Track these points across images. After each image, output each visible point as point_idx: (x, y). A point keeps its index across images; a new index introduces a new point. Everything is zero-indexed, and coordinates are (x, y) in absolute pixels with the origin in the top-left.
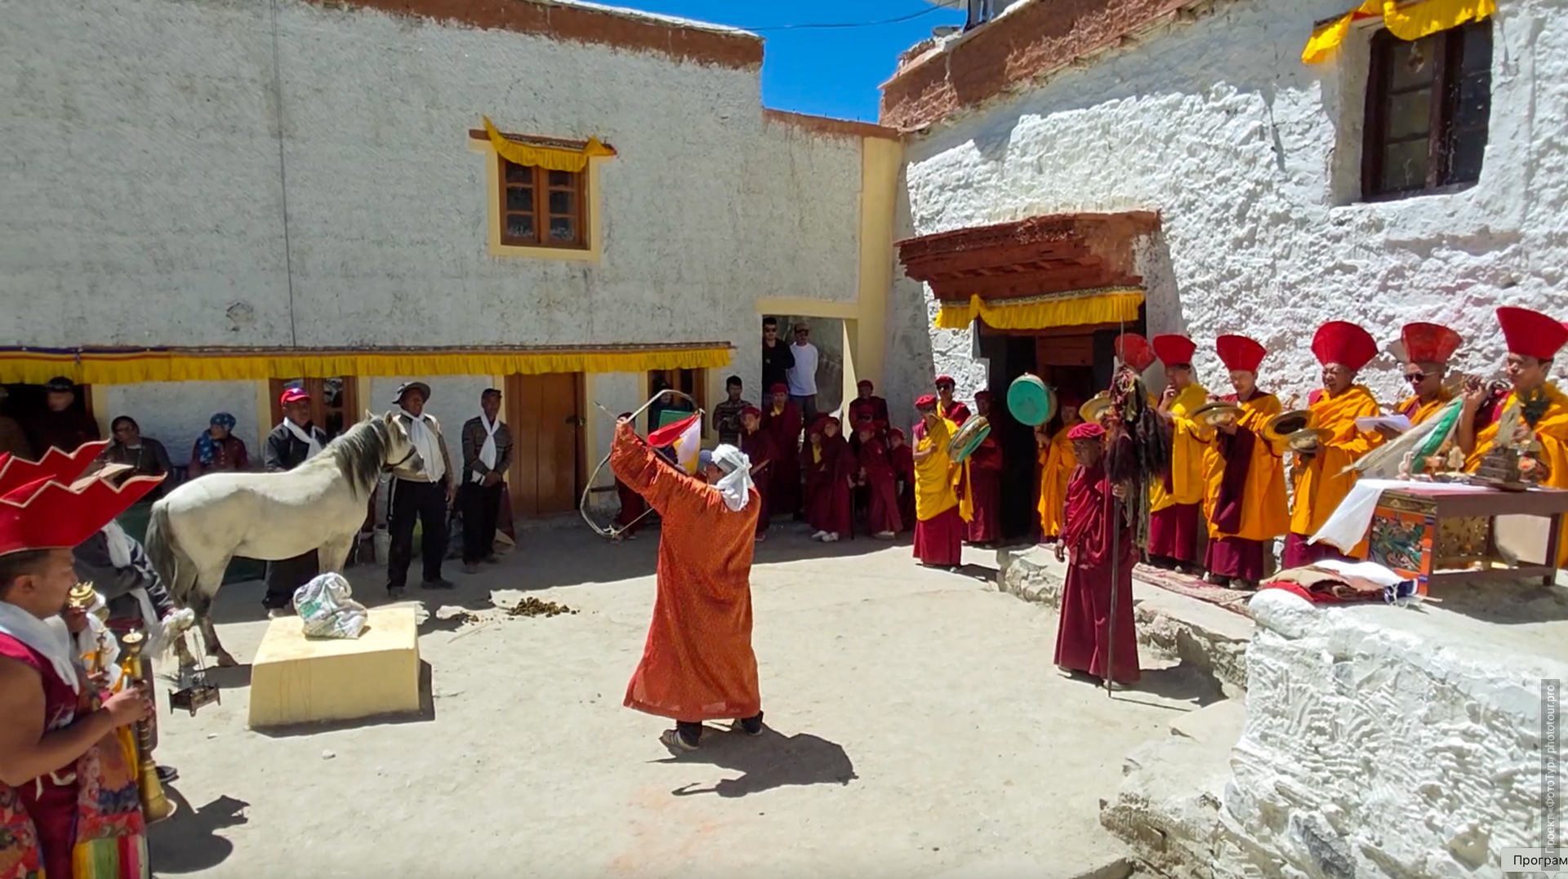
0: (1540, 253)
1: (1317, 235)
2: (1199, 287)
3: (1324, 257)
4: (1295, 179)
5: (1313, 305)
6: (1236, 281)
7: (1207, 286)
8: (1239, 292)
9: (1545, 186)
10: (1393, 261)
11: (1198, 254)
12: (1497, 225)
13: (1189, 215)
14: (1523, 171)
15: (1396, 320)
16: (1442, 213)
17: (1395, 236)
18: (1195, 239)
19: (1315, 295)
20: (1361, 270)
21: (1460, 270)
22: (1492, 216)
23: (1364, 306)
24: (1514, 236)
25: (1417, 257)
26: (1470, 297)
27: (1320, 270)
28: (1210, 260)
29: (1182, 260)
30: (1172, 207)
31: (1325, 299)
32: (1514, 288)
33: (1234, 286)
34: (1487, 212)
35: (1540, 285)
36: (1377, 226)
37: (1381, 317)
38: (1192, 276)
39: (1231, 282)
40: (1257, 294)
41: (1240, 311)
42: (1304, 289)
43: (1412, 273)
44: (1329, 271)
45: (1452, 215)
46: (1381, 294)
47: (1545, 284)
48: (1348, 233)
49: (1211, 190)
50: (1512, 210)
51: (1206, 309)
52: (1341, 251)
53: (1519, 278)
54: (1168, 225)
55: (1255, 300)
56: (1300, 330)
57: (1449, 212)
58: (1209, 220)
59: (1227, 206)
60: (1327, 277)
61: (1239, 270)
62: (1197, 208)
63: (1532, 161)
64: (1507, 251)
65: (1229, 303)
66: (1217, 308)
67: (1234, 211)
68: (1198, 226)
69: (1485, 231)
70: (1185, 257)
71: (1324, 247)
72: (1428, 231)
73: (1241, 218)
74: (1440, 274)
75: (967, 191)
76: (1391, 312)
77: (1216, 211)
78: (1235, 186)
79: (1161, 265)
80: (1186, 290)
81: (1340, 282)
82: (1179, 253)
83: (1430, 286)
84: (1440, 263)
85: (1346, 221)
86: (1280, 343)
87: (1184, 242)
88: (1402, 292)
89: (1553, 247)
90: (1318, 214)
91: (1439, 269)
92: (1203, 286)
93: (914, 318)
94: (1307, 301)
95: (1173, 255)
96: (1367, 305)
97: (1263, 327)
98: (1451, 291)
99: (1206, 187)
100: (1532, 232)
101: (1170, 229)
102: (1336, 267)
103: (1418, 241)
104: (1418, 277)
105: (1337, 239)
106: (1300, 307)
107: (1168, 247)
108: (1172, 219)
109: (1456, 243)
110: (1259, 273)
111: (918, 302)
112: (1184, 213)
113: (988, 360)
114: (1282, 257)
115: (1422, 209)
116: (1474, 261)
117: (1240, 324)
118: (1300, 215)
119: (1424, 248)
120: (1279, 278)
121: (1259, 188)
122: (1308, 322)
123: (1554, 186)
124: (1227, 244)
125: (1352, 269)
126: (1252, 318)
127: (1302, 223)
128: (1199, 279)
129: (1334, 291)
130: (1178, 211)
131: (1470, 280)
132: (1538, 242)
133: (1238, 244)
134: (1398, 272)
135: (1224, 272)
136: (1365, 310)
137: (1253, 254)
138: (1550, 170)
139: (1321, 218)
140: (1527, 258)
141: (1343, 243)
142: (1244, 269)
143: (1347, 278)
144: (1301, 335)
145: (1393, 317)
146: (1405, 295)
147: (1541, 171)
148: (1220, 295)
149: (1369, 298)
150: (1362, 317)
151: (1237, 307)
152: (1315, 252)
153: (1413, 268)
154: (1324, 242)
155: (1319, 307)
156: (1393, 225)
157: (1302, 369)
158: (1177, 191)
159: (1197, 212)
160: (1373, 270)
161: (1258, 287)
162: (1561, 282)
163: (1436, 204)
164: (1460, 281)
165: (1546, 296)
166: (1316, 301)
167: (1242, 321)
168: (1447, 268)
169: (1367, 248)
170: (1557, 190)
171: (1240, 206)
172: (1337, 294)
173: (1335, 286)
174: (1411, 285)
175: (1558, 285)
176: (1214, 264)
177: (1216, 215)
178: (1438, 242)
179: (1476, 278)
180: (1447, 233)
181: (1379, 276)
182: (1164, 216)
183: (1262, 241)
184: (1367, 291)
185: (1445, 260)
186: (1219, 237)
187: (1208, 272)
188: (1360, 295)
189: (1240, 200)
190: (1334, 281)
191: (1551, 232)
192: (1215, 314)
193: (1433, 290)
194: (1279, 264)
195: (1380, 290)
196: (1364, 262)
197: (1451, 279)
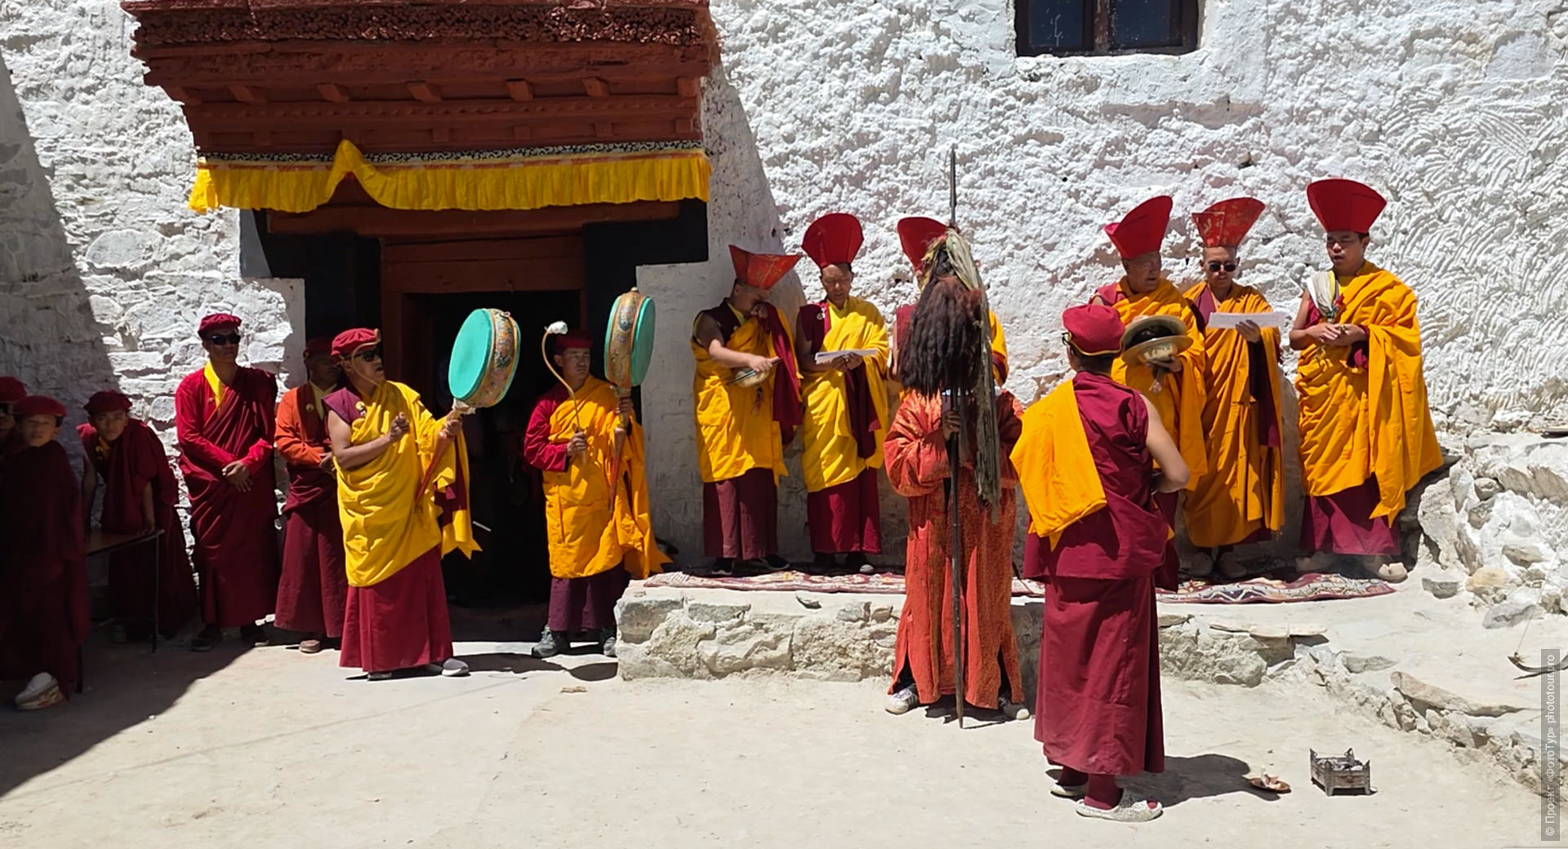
0: (1282, 129)
1: (1000, 90)
2: (805, 155)
3: (1011, 122)
4: (963, 12)
5: (1000, 185)
6: (871, 150)
7: (818, 157)
8: (875, 165)
9: (1283, 56)
10: (1112, 131)
11: (799, 107)
12: (1240, 96)
13: (773, 46)
14: (1263, 36)
15: (1121, 204)
16: (1173, 76)
17: (1116, 99)
18: (790, 83)
19: (1003, 171)
20: (1069, 141)
21: (1198, 145)
22: (1233, 84)
23: (1076, 186)
24: (1256, 109)
25: (1142, 127)
26: (1209, 176)
27: (1008, 138)
28: (824, 116)
30: (740, 30)
31: (1017, 178)
32: (1252, 168)
33: (868, 157)
34: (1226, 79)
35: (1283, 164)
36: (1091, 85)
37: (1100, 200)
38: (790, 139)
39: (861, 150)
40: (905, 170)
41: (879, 194)
42: (983, 163)
43: (1134, 146)
44: (1021, 141)
45: (1184, 79)
46: (1096, 171)
47: (1288, 164)
48: (1047, 91)
49: (818, 11)
50: (1253, 79)
51: (816, 190)
52: (1038, 114)
53: (1258, 157)
54: (734, 57)
55: (902, 177)
56: (980, 219)
57: (1181, 76)
58: (816, 56)
59: (849, 39)
60: (1019, 149)
61: (877, 134)
62: (790, 36)
63: (1271, 26)
64: (1245, 126)
65: (858, 181)
66: (837, 188)
67: (864, 46)
68: (796, 64)
69: (1225, 101)
70: (773, 110)
71: (1011, 108)
72: (1158, 95)
73: (875, 57)
74: (1173, 149)
76: (1114, 194)
77: (828, 43)
78: (862, 11)
79: (728, 119)
80: (779, 161)
81: (1036, 156)
82: (759, 103)
83: (1160, 162)
84: (1172, 136)
85: (1042, 75)
87: (770, 87)
88: (1124, 170)
89: (1293, 124)
90: (1001, 63)
91: (1171, 143)
92: (810, 155)
94: (989, 179)
95: (747, 106)
96: (1080, 185)
98: (1185, 169)
100: (1274, 106)
101: (737, 63)
102: (1029, 135)
103: (1145, 108)
104: (1143, 152)
105: (1031, 99)
106: (979, 188)
107: (736, 93)
108: (743, 48)
109: (1191, 113)
110: (910, 138)
112: (763, 41)
114: (946, 118)
115: (1146, 69)
116: (1213, 135)
117: (877, 213)
118: (973, 62)
119: (1150, 116)
120: (942, 148)
121: (904, 18)
122: (992, 207)
123: (1292, 57)
124: (852, 94)
125: (1057, 139)
126: (898, 204)
127: (978, 73)
128: (803, 144)
129: (1029, 167)
130: (754, 38)
131: (1207, 156)
132: (1280, 117)
133: (871, 95)
134: (1118, 145)
135: (849, 136)
136: (1078, 192)
137: (897, 112)
138: (1288, 39)
139: (1006, 68)
140: (1269, 135)
141: (1039, 104)
142: (884, 133)
143: (1047, 150)
144: (983, 225)
145: (1117, 200)
146: (1126, 173)
147: (1278, 39)
148: (845, 170)
149: (1082, 177)
150: (1073, 200)
151: (873, 186)
152: (999, 114)
153: (1135, 140)
154: (1011, 101)
155: (1009, 187)
156: (1112, 85)
159: (788, 42)
160: (1085, 141)
161: (908, 159)
162: (1303, 162)
163: (1165, 64)
164: (1198, 157)
165: (1290, 176)
166: (1005, 179)
167: (880, 208)
168: (1181, 141)
169: (1072, 112)
170: (1295, 62)
171: (877, 40)
172: (1034, 171)
173: (1031, 160)
174: (1135, 162)
175: (1300, 165)
176: (832, 122)
177: (828, 49)
178: (1168, 110)
179: (1214, 155)
180: (1180, 99)
181: (1095, 148)
183: (911, 94)
184: (1080, 168)
185: (1178, 132)
186: (837, 84)
187: (819, 134)
188: (1069, 173)
189: (876, 31)
190: (1028, 154)
191: (1292, 107)
192: (833, 197)
193: (1164, 167)
194: (943, 127)
195: (1095, 166)
196: (1070, 130)
197: (1186, 155)
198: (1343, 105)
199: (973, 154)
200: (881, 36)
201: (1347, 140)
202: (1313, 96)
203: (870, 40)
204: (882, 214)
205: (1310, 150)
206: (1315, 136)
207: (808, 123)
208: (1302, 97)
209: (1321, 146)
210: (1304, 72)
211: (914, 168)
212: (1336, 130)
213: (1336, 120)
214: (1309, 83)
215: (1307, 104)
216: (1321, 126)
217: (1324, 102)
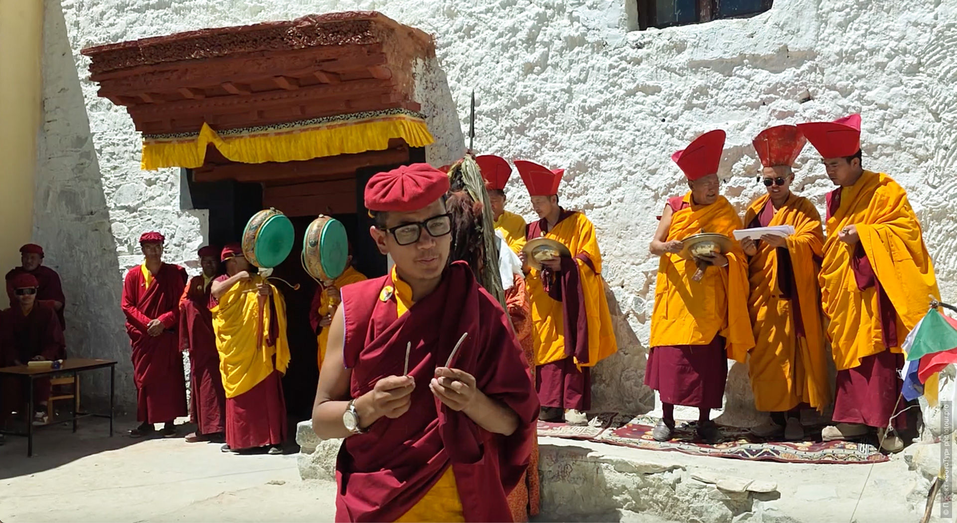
0: (834, 69)
1: (615, 57)
2: (486, 115)
3: (624, 80)
5: (616, 127)
6: (529, 107)
8: (532, 119)
9: (833, 10)
10: (697, 80)
11: (483, 81)
12: (796, 45)
13: (467, 41)
16: (742, 34)
17: (699, 56)
18: (477, 65)
19: (618, 117)
20: (665, 91)
21: (764, 86)
22: (790, 36)
23: (671, 124)
24: (811, 54)
25: (721, 76)
26: (774, 111)
27: (622, 92)
28: (498, 86)
29: (463, 88)
30: (447, 32)
31: (628, 121)
32: (811, 102)
33: (527, 113)
34: (784, 33)
35: (836, 97)
36: (680, 48)
37: (689, 134)
39: (523, 108)
40: (553, 120)
41: (535, 138)
42: (604, 111)
43: (714, 92)
44: (631, 93)
45: (751, 36)
46: (686, 112)
47: (840, 96)
48: (648, 55)
49: (494, 14)
50: (807, 31)
51: (494, 139)
52: (643, 73)
53: (816, 92)
54: (443, 51)
55: (551, 125)
56: (603, 153)
57: (748, 34)
58: (493, 45)
59: (514, 30)
60: (630, 100)
61: (532, 96)
62: (478, 33)
64: (802, 68)
65: (522, 130)
66: (508, 136)
67: (522, 35)
68: (481, 51)
69: (784, 50)
70: (467, 85)
71: (624, 69)
72: (731, 50)
73: (530, 41)
74: (744, 91)
75: (161, 12)
77: (501, 35)
78: (522, 10)
79: (439, 93)
81: (642, 104)
82: (458, 81)
83: (735, 102)
84: (744, 81)
85: (645, 43)
86: (581, 168)
87: (465, 69)
88: (707, 110)
89: (843, 63)
90: (616, 37)
91: (743, 87)
93: (80, 168)
94: (609, 123)
95: (451, 83)
96: (674, 124)
97: (560, 153)
98: (754, 106)
99: (488, 11)
100: (825, 51)
101: (446, 55)
102: (637, 89)
103: (721, 61)
104: (722, 95)
105: (638, 62)
106: (602, 130)
107: (445, 75)
108: (449, 44)
109: (758, 62)
110: (555, 97)
111: (85, 148)
112: (462, 38)
113: (206, 212)
114: (579, 81)
115: (722, 31)
116: (775, 78)
117: (535, 152)
118: (597, 38)
119: (726, 67)
120: (576, 103)
121: (549, 12)
122: (612, 144)
123: (839, 10)
124: (517, 69)
125: (656, 90)
126: (548, 145)
127: (600, 46)
129: (637, 113)
130: (455, 37)
131: (772, 95)
132: (831, 59)
133: (529, 69)
134: (702, 91)
135: (514, 99)
136: (672, 129)
137: (546, 80)
139: (619, 41)
140: (823, 74)
141: (643, 65)
142: (537, 95)
143: (650, 99)
144: (605, 157)
146: (710, 112)
148: (511, 122)
149: (676, 117)
150: (670, 135)
151: (531, 134)
152: (615, 75)
153: (716, 86)
154: (624, 64)
155: (622, 128)
156: (695, 46)
157: (608, 192)
158: (451, 15)
159: (477, 37)
160: (677, 90)
161: (554, 112)
162: (853, 94)
163: (735, 26)
164: (764, 96)
165: (842, 106)
166: (620, 123)
167: (537, 149)
168: (750, 85)
169: (668, 69)
170: (843, 13)
171: (530, 30)
172: (641, 115)
173: (639, 107)
174: (716, 103)
175: (850, 97)
176: (503, 90)
177: (500, 40)
178: (738, 63)
179: (778, 94)
180: (748, 52)
181: (684, 95)
182: (440, 42)
183: (556, 66)
184: (673, 110)
185: (748, 78)
186: (507, 63)
187: (496, 99)
188: (666, 115)
189: (530, 24)
190: (637, 103)
191: (842, 50)
192: (505, 143)
193: (738, 106)
194: (577, 88)
195: (685, 109)
196: (667, 83)
197: (755, 95)
198: (886, 45)
199: (597, 106)
200: (533, 27)
201: (890, 73)
202: (860, 40)
203: (526, 30)
204: (538, 153)
205: (859, 84)
206: (862, 72)
207: (488, 92)
208: (850, 41)
209: (869, 80)
210: (852, 20)
211: (558, 119)
212: (881, 66)
213: (880, 58)
214: (856, 30)
215: (855, 47)
216: (867, 63)
217: (869, 43)
